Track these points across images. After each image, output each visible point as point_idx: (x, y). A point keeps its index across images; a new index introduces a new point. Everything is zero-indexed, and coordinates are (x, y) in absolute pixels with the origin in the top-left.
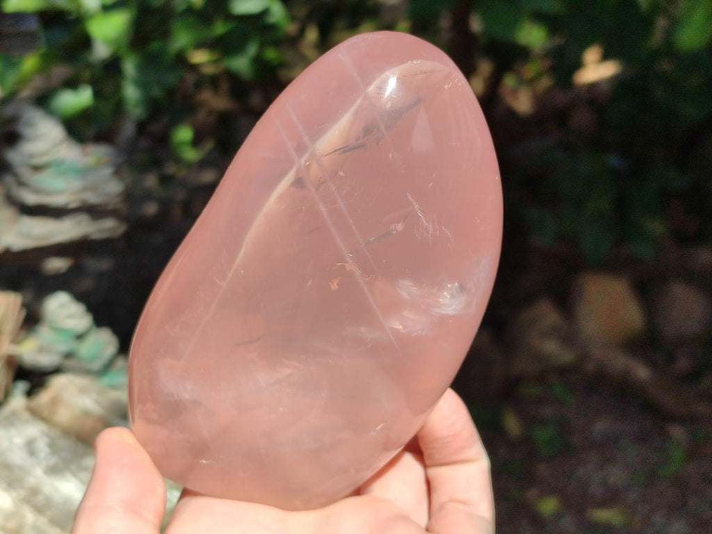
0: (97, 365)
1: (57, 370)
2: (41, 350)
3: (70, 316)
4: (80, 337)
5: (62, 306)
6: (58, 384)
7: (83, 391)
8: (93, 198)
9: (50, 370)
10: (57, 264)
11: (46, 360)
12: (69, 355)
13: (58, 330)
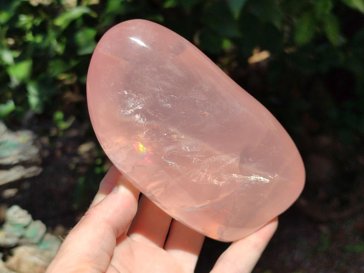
0: (36, 240)
1: (17, 245)
2: (7, 236)
3: (20, 217)
4: (26, 227)
5: (15, 213)
6: (19, 252)
7: (33, 254)
8: (24, 158)
9: (13, 245)
10: (10, 192)
11: (10, 241)
12: (21, 237)
13: (15, 225)
